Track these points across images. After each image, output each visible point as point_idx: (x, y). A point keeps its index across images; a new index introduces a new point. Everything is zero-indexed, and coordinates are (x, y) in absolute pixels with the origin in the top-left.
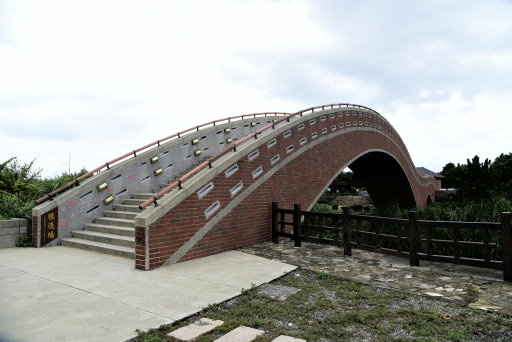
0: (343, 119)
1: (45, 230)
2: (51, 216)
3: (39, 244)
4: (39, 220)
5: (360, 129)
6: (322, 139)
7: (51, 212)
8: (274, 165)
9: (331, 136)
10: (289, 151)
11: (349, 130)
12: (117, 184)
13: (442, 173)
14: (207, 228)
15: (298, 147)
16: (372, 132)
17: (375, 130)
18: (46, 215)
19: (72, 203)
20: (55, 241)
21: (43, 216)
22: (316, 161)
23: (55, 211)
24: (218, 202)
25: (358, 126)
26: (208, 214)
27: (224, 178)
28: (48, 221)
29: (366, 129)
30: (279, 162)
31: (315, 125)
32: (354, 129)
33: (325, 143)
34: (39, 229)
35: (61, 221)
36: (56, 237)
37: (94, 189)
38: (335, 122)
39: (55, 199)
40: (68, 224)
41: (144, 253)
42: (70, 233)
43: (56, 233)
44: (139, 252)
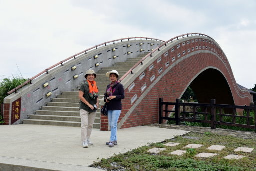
0: (194, 45)
1: (14, 113)
2: (18, 104)
3: (10, 122)
4: (11, 106)
5: (203, 52)
6: (183, 58)
7: (17, 101)
8: (160, 74)
9: (188, 56)
10: (167, 66)
11: (197, 52)
12: (54, 84)
13: (254, 90)
14: (132, 110)
15: (171, 63)
16: (210, 54)
17: (212, 53)
18: (14, 103)
19: (29, 96)
20: (19, 121)
21: (13, 103)
22: (180, 73)
23: (20, 100)
24: (136, 95)
25: (202, 49)
26: (132, 102)
27: (139, 81)
28: (16, 107)
29: (207, 52)
30: (162, 72)
31: (180, 48)
32: (200, 52)
33: (184, 61)
34: (11, 112)
35: (22, 107)
36: (19, 118)
37: (41, 87)
38: (190, 47)
39: (19, 92)
40: (27, 109)
41: (107, 121)
42: (28, 116)
43: (20, 116)
44: (103, 121)
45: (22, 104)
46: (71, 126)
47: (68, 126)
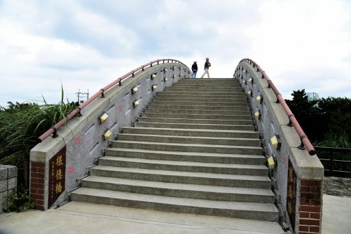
1: (53, 181)
2: (60, 159)
3: (46, 204)
4: (47, 168)
7: (58, 154)
18: (54, 159)
19: (78, 140)
20: (63, 195)
21: (51, 161)
23: (63, 152)
28: (57, 168)
34: (47, 182)
35: (68, 165)
36: (63, 189)
37: (96, 121)
39: (62, 135)
40: (75, 168)
41: (318, 216)
42: (77, 181)
43: (63, 184)
44: (307, 216)
45: (67, 160)
46: (190, 212)
47: (182, 212)
